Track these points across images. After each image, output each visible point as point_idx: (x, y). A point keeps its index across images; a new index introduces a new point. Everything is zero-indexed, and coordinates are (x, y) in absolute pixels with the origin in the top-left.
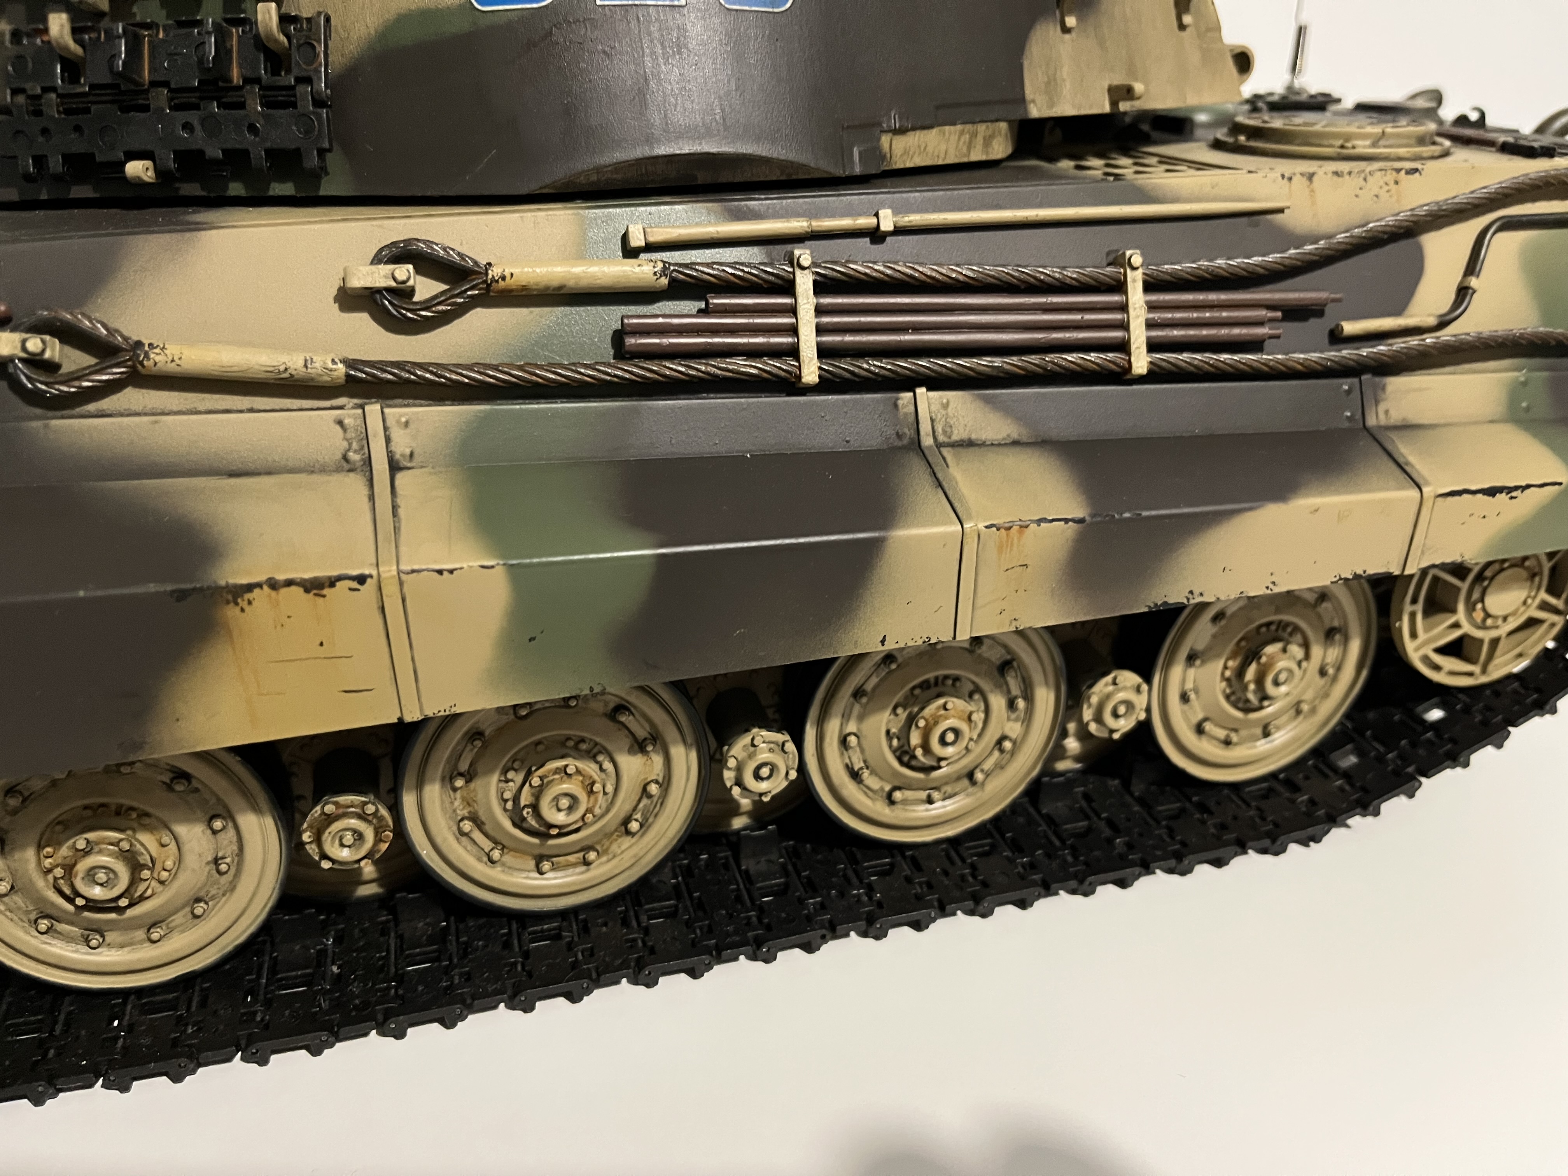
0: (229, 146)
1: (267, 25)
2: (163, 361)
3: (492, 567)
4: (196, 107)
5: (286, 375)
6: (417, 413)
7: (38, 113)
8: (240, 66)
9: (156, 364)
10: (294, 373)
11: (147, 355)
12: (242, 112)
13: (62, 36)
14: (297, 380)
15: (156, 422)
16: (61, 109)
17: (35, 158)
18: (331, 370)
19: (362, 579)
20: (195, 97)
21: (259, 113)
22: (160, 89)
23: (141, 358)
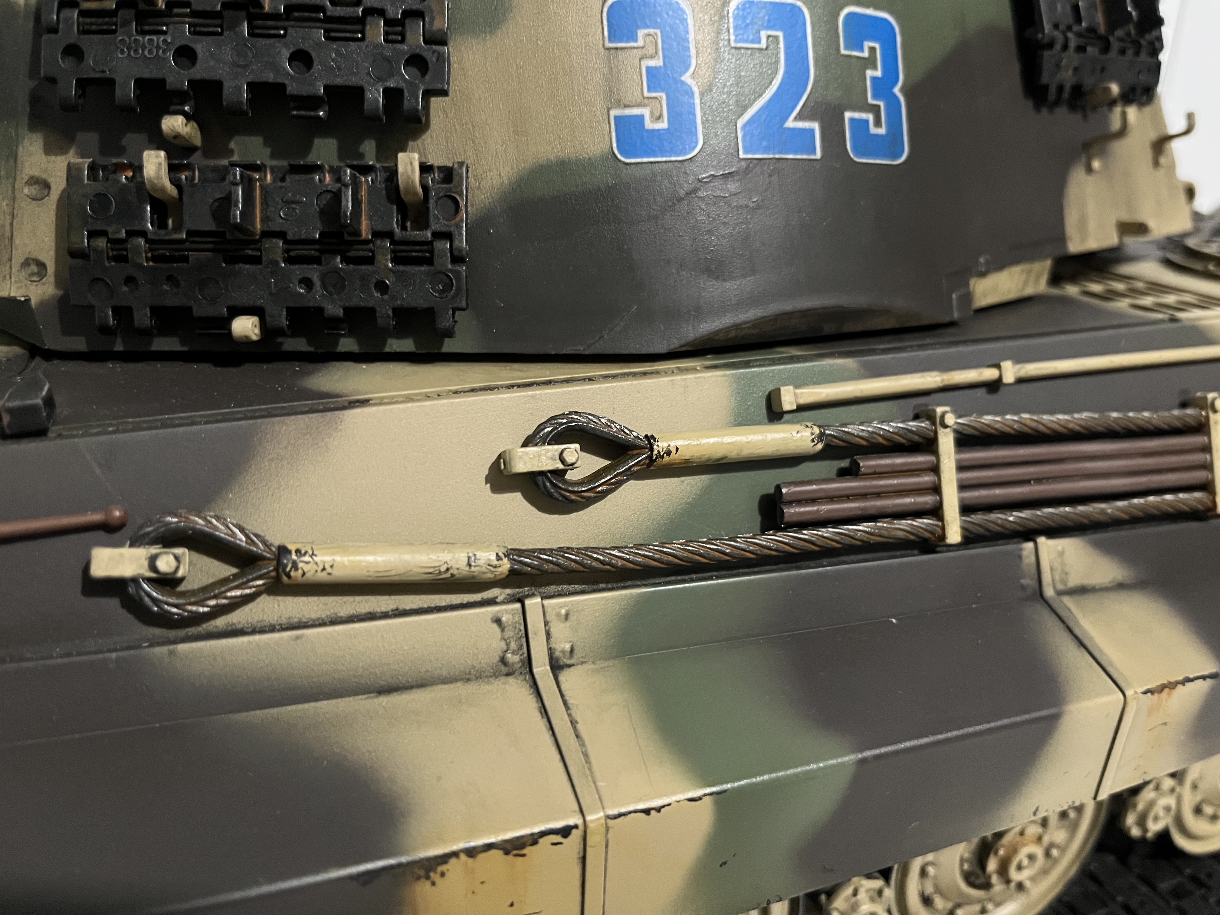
0: (354, 302)
1: (409, 178)
2: (313, 572)
3: (700, 798)
4: (317, 261)
5: (448, 575)
6: (578, 602)
7: (121, 259)
8: (370, 218)
9: (304, 574)
10: (455, 572)
11: (295, 566)
12: (370, 268)
13: (159, 177)
14: (457, 579)
15: (298, 638)
16: (150, 255)
17: (116, 310)
18: (495, 567)
19: (565, 832)
20: (315, 250)
21: (390, 270)
22: (274, 240)
23: (288, 569)
